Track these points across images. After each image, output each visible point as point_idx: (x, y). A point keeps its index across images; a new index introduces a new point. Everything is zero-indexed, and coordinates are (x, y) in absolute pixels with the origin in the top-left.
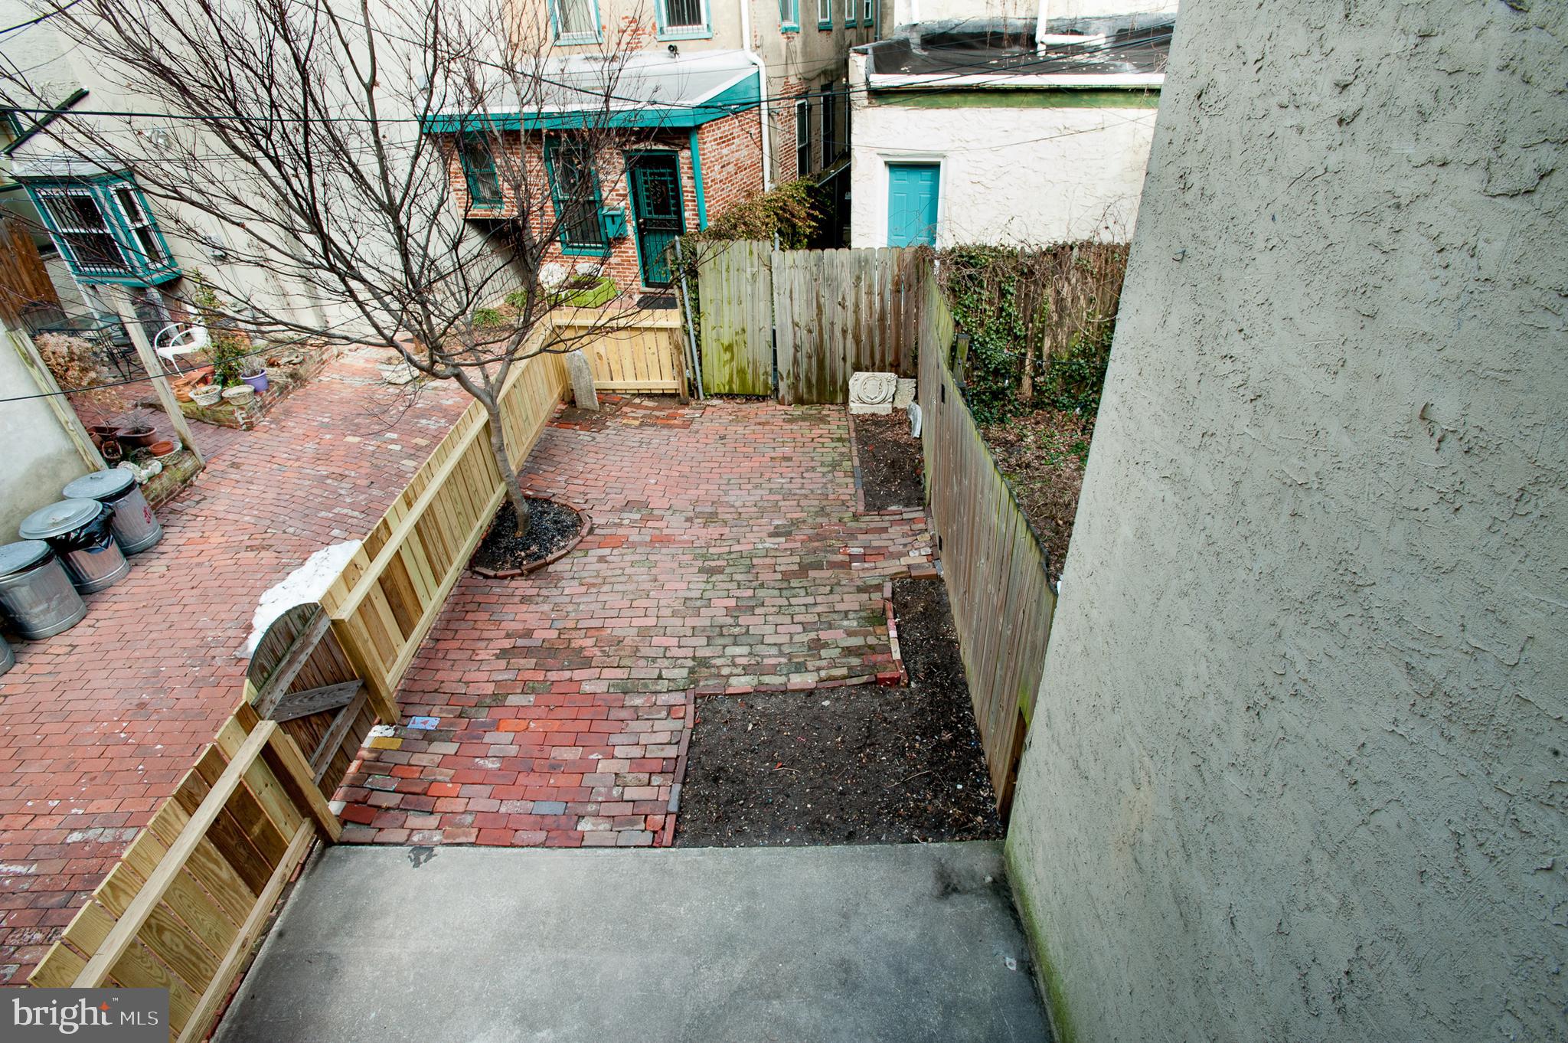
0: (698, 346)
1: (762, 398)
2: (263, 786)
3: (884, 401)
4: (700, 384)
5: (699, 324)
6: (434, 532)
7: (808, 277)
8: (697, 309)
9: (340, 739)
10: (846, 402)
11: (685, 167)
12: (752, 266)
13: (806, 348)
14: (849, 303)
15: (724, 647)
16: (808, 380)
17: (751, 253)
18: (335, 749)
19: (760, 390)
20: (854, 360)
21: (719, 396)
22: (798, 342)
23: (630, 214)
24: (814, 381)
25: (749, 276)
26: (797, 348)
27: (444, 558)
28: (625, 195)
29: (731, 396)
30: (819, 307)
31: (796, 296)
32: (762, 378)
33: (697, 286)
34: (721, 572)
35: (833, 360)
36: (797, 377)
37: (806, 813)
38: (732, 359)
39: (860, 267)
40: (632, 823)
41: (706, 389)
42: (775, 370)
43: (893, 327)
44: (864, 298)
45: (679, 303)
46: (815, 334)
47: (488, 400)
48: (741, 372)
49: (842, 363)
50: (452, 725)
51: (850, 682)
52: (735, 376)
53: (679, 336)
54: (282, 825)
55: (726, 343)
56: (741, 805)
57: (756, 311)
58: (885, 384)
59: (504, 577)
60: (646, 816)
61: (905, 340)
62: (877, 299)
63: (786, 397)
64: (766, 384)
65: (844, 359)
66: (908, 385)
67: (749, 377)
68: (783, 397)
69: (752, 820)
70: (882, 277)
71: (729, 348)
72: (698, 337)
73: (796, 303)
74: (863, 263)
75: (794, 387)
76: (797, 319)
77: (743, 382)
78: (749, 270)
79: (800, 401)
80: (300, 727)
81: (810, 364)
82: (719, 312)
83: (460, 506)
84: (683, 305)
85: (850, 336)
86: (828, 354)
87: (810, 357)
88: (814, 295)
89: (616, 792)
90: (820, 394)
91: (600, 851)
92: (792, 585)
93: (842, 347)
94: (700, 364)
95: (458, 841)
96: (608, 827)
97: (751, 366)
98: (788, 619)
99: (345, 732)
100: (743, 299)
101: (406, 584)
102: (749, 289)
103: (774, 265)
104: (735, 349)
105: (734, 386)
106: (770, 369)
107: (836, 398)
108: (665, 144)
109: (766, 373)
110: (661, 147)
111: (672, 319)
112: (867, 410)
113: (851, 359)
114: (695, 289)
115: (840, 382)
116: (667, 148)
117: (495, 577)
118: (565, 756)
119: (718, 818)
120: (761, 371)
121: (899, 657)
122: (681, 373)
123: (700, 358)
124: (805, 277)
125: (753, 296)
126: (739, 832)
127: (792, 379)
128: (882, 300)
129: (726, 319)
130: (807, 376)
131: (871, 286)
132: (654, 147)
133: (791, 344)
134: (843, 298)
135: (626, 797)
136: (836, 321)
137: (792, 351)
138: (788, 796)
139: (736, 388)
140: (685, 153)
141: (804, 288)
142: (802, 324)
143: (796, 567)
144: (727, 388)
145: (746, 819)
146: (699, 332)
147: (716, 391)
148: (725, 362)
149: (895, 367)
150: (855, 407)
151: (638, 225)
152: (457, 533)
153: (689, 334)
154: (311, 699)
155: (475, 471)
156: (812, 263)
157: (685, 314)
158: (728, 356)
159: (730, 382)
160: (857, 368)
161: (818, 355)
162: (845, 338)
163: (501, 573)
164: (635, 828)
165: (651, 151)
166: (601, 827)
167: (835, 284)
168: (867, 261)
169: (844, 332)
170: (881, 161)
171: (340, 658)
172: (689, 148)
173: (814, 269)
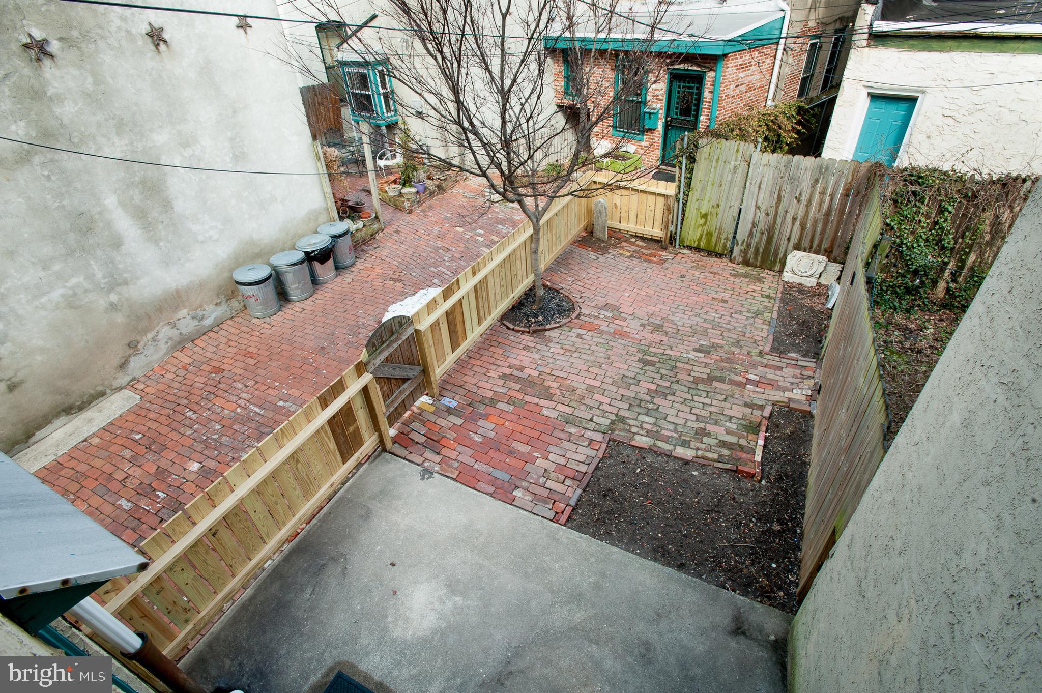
0: (683, 211)
1: (720, 255)
2: (359, 408)
3: (812, 276)
4: (678, 237)
5: (688, 196)
6: (485, 293)
7: (776, 174)
8: (689, 185)
9: (403, 396)
10: (781, 271)
11: (709, 84)
12: (736, 160)
13: (761, 226)
14: (804, 199)
15: (639, 414)
16: (757, 250)
17: (738, 151)
18: (400, 401)
19: (719, 249)
20: (796, 241)
21: (690, 248)
22: (756, 221)
23: (662, 114)
24: (761, 251)
25: (732, 168)
26: (754, 225)
27: (487, 310)
28: (662, 100)
29: (698, 249)
30: (779, 198)
31: (763, 186)
32: (723, 241)
33: (693, 170)
34: (653, 366)
35: (779, 238)
36: (749, 246)
37: (656, 539)
38: (705, 224)
39: (820, 172)
40: (546, 502)
41: (682, 241)
42: (734, 237)
43: (835, 222)
44: (817, 197)
45: (677, 179)
46: (771, 217)
47: (535, 220)
48: (709, 234)
49: (786, 241)
50: (463, 408)
51: (716, 464)
52: (704, 236)
53: (672, 201)
54: (364, 432)
55: (703, 212)
56: (616, 517)
57: (731, 193)
58: (816, 263)
59: (518, 331)
60: (555, 501)
61: (843, 233)
62: (827, 199)
63: (737, 259)
64: (725, 246)
65: (789, 239)
66: (835, 268)
67: (714, 239)
68: (735, 257)
69: (619, 530)
70: (837, 183)
71: (705, 216)
72: (684, 205)
73: (762, 192)
74: (823, 171)
75: (745, 252)
76: (759, 204)
77: (709, 241)
78: (733, 163)
79: (746, 263)
80: (385, 383)
81: (761, 238)
82: (703, 189)
83: (504, 281)
84: (680, 181)
85: (798, 223)
86: (777, 234)
87: (762, 233)
88: (778, 188)
89: (542, 480)
90: (763, 261)
91: (521, 511)
92: (699, 387)
93: (789, 230)
94: (682, 224)
95: (447, 474)
96: (530, 499)
97: (717, 231)
98: (688, 409)
99: (407, 393)
100: (723, 183)
101: (461, 319)
102: (730, 176)
103: (753, 162)
104: (709, 217)
105: (702, 243)
106: (730, 236)
107: (774, 266)
108: (699, 66)
109: (727, 238)
110: (695, 68)
111: (669, 189)
112: (797, 280)
113: (794, 240)
114: (691, 171)
115: (781, 255)
116: (699, 69)
117: (513, 330)
118: (520, 448)
119: (598, 519)
120: (724, 236)
121: (759, 460)
122: (667, 227)
123: (683, 220)
124: (774, 174)
125: (731, 182)
126: (608, 533)
127: (744, 246)
128: (832, 200)
129: (707, 196)
130: (756, 246)
131: (825, 188)
132: (690, 68)
133: (750, 221)
134: (800, 194)
135: (546, 486)
136: (790, 210)
137: (750, 226)
138: (648, 524)
139: (702, 245)
140: (711, 74)
141: (771, 182)
142: (763, 208)
143: (705, 376)
144: (696, 243)
145: (615, 527)
146: (687, 201)
147: (688, 244)
148: (700, 225)
149: (828, 253)
150: (787, 276)
151: (666, 121)
152: (498, 297)
153: (679, 202)
154: (394, 369)
155: (518, 262)
156: (782, 165)
157: (679, 187)
158: (702, 221)
159: (700, 239)
160: (797, 247)
161: (769, 233)
162: (793, 224)
163: (517, 328)
164: (546, 506)
165: (688, 70)
166: (526, 498)
167: (796, 182)
168: (827, 168)
169: (794, 219)
170: (865, 92)
171: (414, 351)
172: (714, 71)
173: (783, 169)
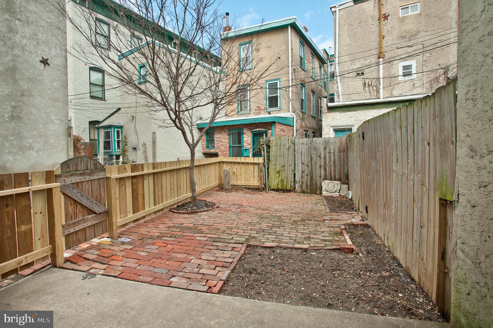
0: (268, 171)
1: (289, 191)
2: (39, 212)
3: (335, 192)
4: (267, 185)
5: (269, 164)
6: (160, 186)
7: (308, 147)
8: (269, 159)
9: (86, 225)
10: (321, 193)
11: (270, 135)
12: (288, 144)
13: (306, 172)
14: (322, 156)
15: (264, 235)
16: (307, 184)
17: (288, 140)
18: (81, 227)
19: (289, 188)
20: (324, 177)
21: (273, 190)
22: (303, 170)
23: (251, 150)
24: (309, 185)
25: (287, 148)
26: (303, 172)
27: (160, 198)
28: (250, 144)
29: (277, 190)
30: (311, 157)
31: (303, 153)
32: (290, 183)
33: (269, 151)
34: (268, 218)
35: (316, 177)
36: (302, 183)
37: (300, 292)
38: (279, 176)
39: (326, 144)
40: (199, 282)
41: (269, 187)
42: (295, 180)
43: (339, 165)
44: (327, 154)
45: (263, 156)
46: (310, 167)
47: (192, 147)
48: (282, 181)
49: (319, 178)
50: (135, 242)
52: (280, 183)
53: (261, 166)
55: (278, 171)
57: (289, 158)
58: (336, 185)
59: (180, 213)
60: (208, 280)
61: (343, 170)
62: (332, 155)
63: (298, 191)
64: (291, 185)
65: (320, 177)
66: (345, 187)
67: (285, 183)
68: (297, 190)
70: (334, 147)
71: (278, 172)
72: (268, 168)
73: (303, 156)
74: (327, 143)
75: (301, 186)
76: (303, 162)
77: (283, 185)
78: (287, 145)
79: (303, 192)
80: (71, 204)
81: (307, 178)
82: (276, 160)
83: (172, 186)
84: (264, 156)
85: (322, 168)
86: (314, 175)
87: (307, 175)
88: (310, 153)
89: (195, 270)
90: (311, 190)
91: (177, 289)
92: (298, 223)
93: (319, 172)
94: (268, 179)
95: (109, 274)
96: (186, 281)
97: (286, 178)
98: (296, 231)
100: (285, 155)
101: (142, 193)
102: (287, 151)
103: (296, 143)
104: (281, 172)
105: (279, 186)
106: (293, 180)
107: (317, 191)
108: (264, 128)
109: (291, 181)
110: (263, 130)
111: (260, 160)
112: (329, 194)
115: (319, 185)
116: (265, 130)
117: (177, 213)
118: (178, 256)
119: (248, 285)
120: (289, 180)
121: (351, 243)
122: (261, 179)
123: (268, 175)
124: (306, 147)
125: (288, 154)
126: (259, 293)
127: (300, 183)
128: (334, 155)
129: (278, 162)
130: (306, 182)
131: (330, 150)
132: (261, 130)
133: (301, 170)
134: (320, 155)
135: (200, 272)
136: (317, 162)
137: (301, 173)
138: (290, 284)
139: (280, 187)
141: (306, 151)
142: (305, 163)
143: (300, 220)
144: (277, 187)
145: (264, 289)
146: (269, 167)
147: (273, 188)
148: (277, 177)
149: (340, 180)
150: (324, 193)
151: (253, 153)
152: (169, 194)
153: (265, 166)
154: (82, 196)
156: (309, 142)
157: (264, 159)
158: (278, 175)
159: (278, 184)
160: (325, 179)
161: (311, 175)
162: (320, 169)
163: (180, 211)
164: (200, 284)
166: (182, 281)
167: (317, 149)
168: (328, 142)
169: (320, 166)
170: (332, 129)
172: (271, 130)
173: (310, 144)
